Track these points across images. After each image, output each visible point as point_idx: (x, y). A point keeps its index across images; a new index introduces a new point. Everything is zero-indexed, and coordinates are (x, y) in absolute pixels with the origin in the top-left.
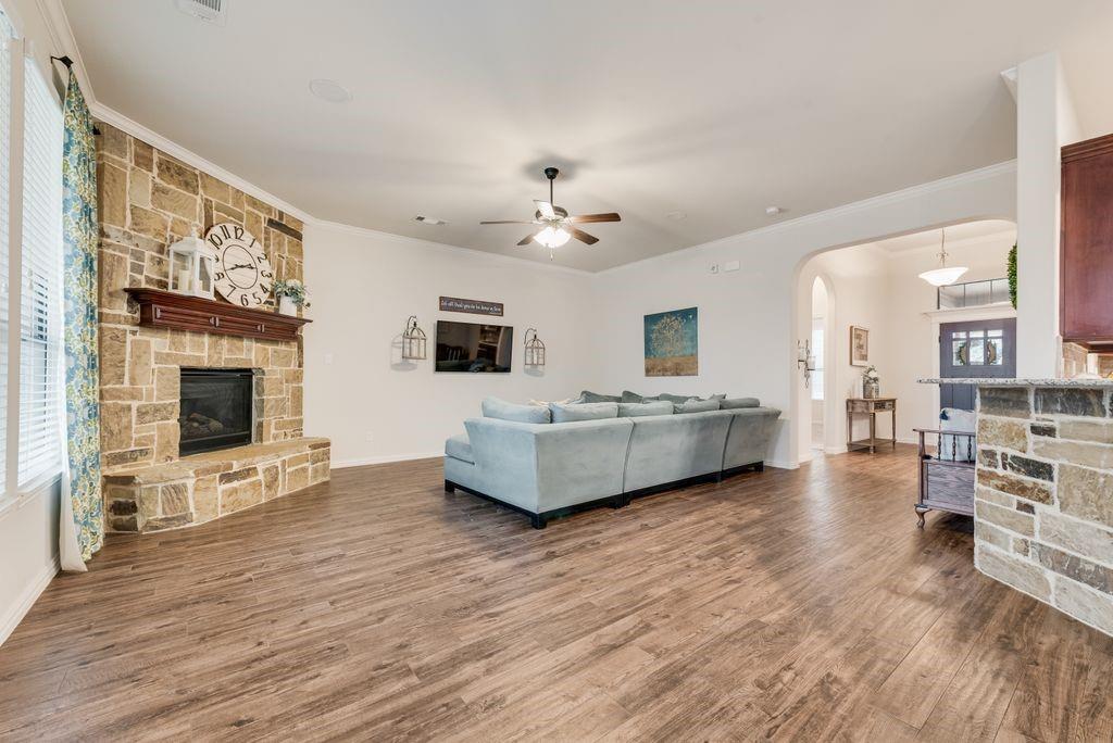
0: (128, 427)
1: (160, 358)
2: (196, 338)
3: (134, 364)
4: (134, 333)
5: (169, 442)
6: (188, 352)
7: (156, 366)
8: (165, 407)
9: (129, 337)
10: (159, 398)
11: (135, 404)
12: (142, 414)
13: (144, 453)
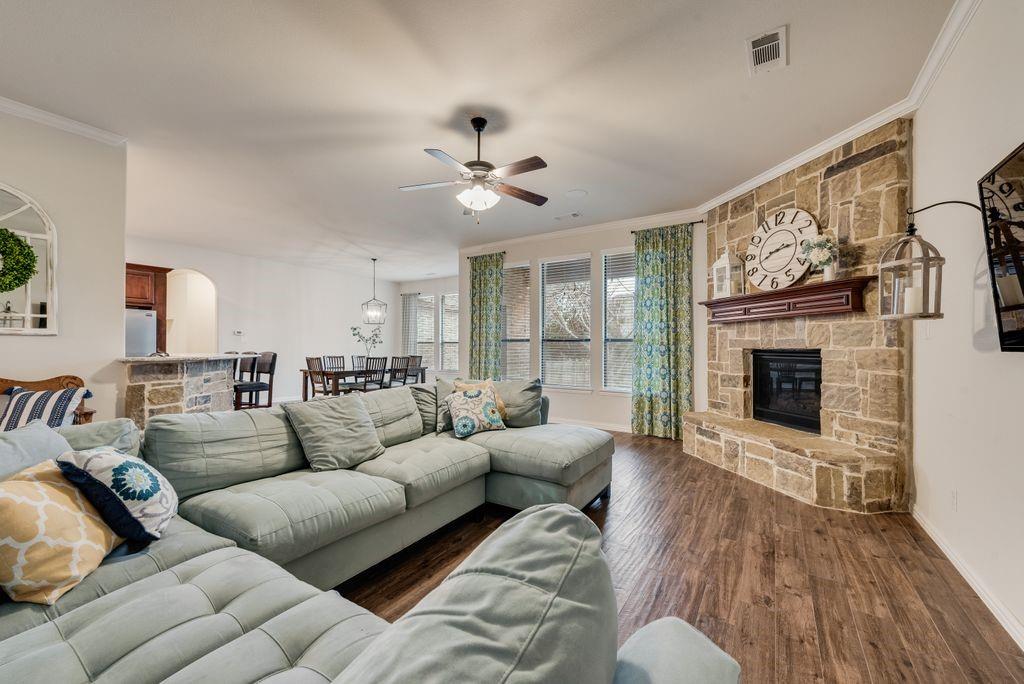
0: (717, 387)
1: (733, 344)
2: (752, 326)
3: (720, 348)
4: (720, 328)
5: (736, 404)
6: (747, 338)
7: (729, 349)
8: (734, 378)
9: (718, 331)
10: (732, 372)
11: (720, 373)
12: (723, 380)
13: (725, 406)
